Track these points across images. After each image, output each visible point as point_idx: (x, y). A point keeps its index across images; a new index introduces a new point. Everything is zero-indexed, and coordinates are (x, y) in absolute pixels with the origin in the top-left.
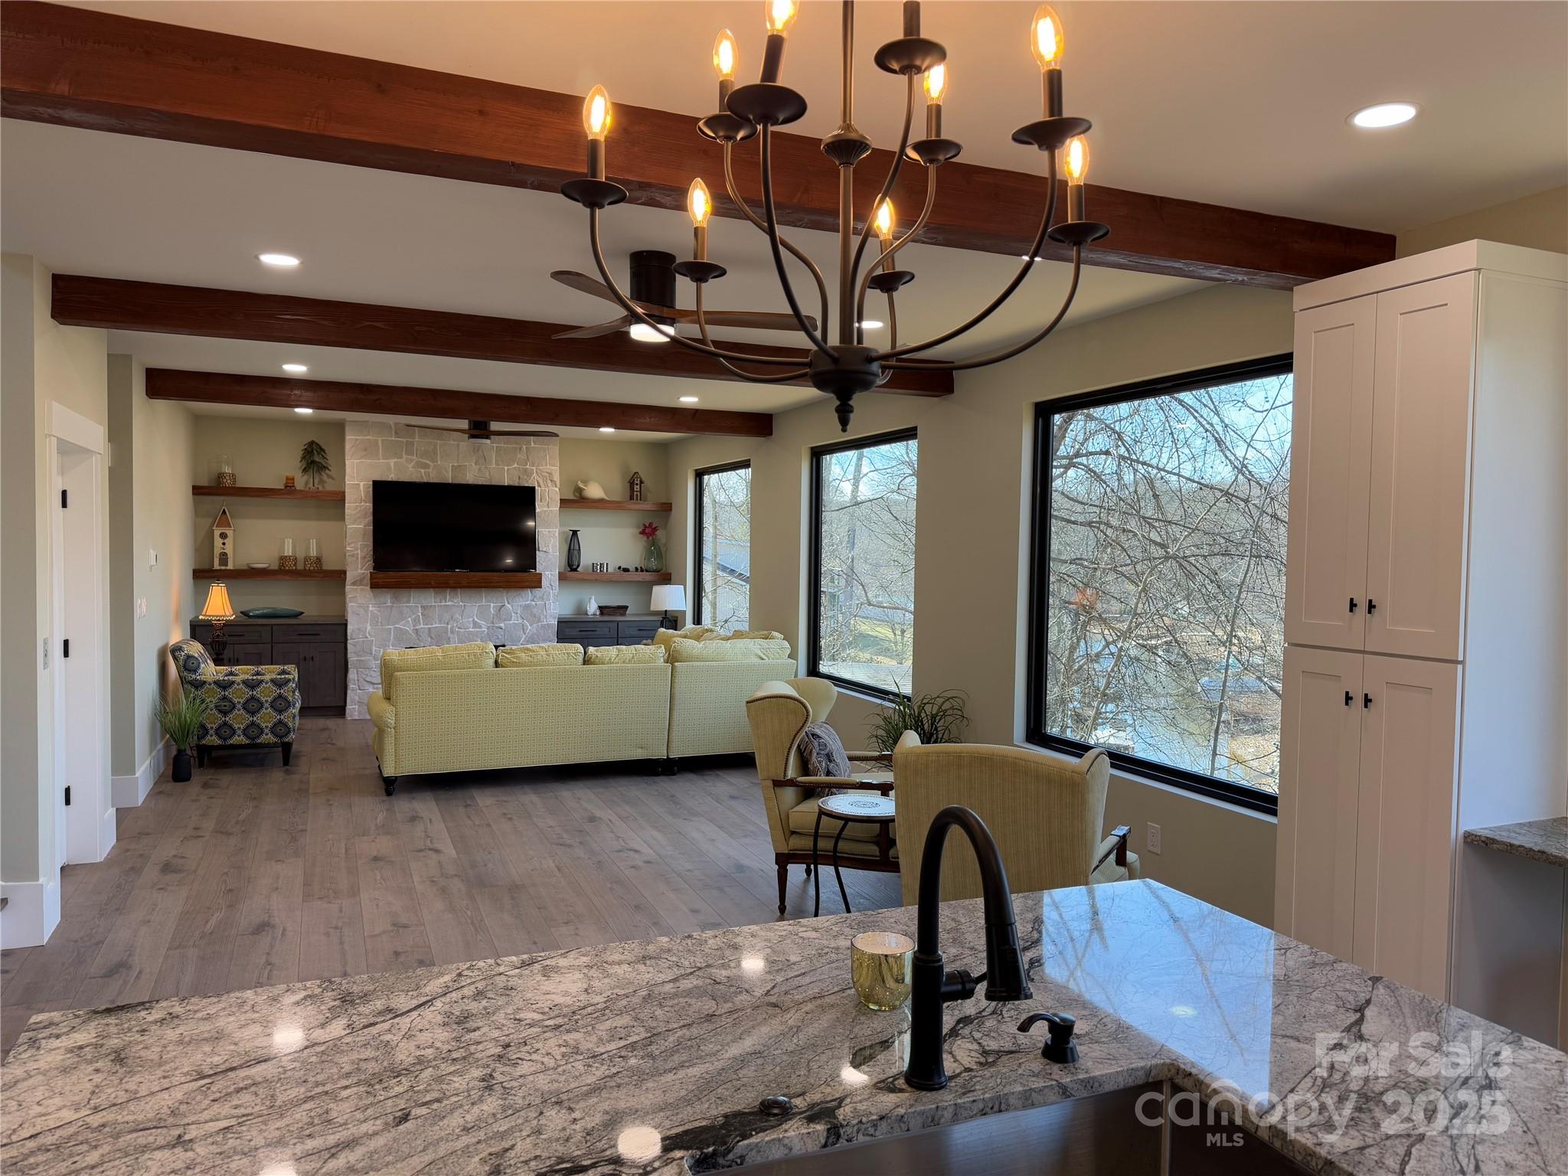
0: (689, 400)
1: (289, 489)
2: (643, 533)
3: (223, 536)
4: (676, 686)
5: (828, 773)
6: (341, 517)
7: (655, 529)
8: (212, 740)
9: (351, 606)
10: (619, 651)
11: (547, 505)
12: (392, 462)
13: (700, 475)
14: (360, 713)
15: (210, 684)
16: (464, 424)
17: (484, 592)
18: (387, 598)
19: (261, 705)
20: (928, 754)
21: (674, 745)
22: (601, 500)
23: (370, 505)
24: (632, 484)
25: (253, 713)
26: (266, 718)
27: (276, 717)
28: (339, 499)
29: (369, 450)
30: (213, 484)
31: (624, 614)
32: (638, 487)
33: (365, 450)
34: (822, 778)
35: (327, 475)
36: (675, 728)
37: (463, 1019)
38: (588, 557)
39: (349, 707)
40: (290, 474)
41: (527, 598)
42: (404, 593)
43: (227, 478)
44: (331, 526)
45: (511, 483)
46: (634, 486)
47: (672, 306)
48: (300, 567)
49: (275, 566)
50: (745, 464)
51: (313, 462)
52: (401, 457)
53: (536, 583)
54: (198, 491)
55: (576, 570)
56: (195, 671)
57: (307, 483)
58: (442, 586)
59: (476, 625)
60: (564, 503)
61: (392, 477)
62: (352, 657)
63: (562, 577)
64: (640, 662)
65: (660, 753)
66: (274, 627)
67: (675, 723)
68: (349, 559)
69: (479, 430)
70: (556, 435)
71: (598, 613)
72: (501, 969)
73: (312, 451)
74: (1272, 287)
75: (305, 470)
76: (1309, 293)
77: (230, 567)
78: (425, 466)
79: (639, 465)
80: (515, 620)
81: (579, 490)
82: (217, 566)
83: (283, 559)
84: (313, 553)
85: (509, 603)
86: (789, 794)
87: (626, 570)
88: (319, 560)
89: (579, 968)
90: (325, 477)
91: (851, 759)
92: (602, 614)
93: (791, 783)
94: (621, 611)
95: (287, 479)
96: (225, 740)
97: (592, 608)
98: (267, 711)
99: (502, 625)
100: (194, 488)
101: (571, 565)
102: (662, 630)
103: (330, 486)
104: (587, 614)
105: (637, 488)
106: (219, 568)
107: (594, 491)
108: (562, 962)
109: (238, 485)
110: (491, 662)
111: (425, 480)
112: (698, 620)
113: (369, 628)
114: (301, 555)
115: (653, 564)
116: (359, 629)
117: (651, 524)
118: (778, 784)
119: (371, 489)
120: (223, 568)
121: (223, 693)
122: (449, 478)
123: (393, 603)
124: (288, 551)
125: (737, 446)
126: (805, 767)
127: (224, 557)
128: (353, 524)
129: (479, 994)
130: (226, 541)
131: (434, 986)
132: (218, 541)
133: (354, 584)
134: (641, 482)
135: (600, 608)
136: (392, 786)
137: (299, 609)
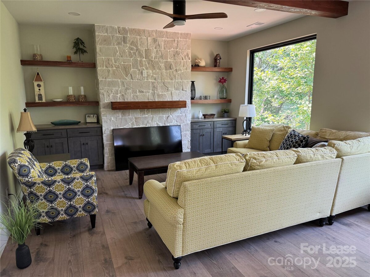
1: (68, 61)
3: (39, 86)
7: (224, 81)
9: (103, 119)
12: (117, 47)
13: (252, 53)
15: (39, 184)
18: (120, 114)
19: (76, 194)
24: (216, 59)
25: (70, 200)
26: (79, 201)
30: (31, 59)
31: (213, 118)
32: (219, 61)
35: (87, 55)
38: (198, 93)
40: (69, 55)
41: (179, 112)
43: (38, 56)
46: (216, 61)
48: (77, 100)
49: (65, 100)
51: (79, 49)
53: (184, 105)
54: (24, 63)
56: (27, 176)
57: (77, 59)
58: (143, 108)
63: (191, 102)
66: (68, 130)
68: (101, 96)
71: (203, 117)
73: (78, 43)
75: (76, 52)
77: (44, 101)
82: (37, 101)
83: (69, 96)
84: (83, 93)
85: (171, 115)
88: (85, 96)
92: (205, 118)
94: (212, 116)
95: (67, 57)
96: (53, 218)
97: (201, 116)
98: (80, 197)
100: (22, 61)
101: (192, 97)
103: (89, 59)
104: (199, 118)
106: (38, 101)
109: (44, 59)
114: (77, 94)
115: (224, 96)
117: (223, 78)
120: (40, 101)
121: (49, 189)
123: (122, 116)
124: (71, 92)
127: (40, 96)
128: (102, 79)
130: (40, 88)
132: (37, 89)
133: (104, 108)
137: (78, 120)
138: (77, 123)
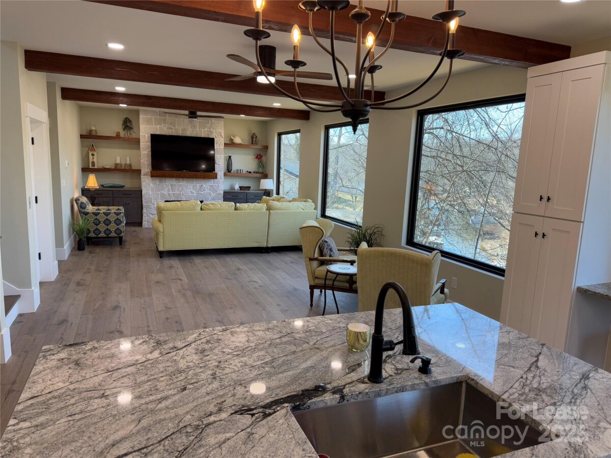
0: (277, 105)
1: (118, 136)
2: (257, 158)
3: (93, 155)
4: (271, 219)
5: (330, 256)
6: (139, 148)
7: (261, 157)
8: (92, 235)
9: (143, 184)
10: (248, 205)
11: (219, 145)
12: (158, 126)
13: (280, 135)
14: (148, 225)
15: (91, 213)
16: (187, 112)
17: (195, 180)
18: (157, 181)
19: (111, 222)
20: (371, 251)
21: (269, 242)
22: (240, 144)
23: (150, 144)
24: (252, 138)
25: (107, 225)
26: (113, 227)
27: (116, 227)
28: (137, 141)
29: (149, 122)
30: (88, 134)
31: (249, 190)
33: (148, 122)
34: (328, 258)
35: (133, 132)
36: (270, 235)
37: (203, 351)
38: (235, 167)
39: (144, 223)
40: (118, 131)
41: (211, 182)
42: (163, 179)
43: (94, 132)
44: (134, 152)
45: (205, 136)
46: (253, 139)
47: (274, 69)
48: (123, 168)
49: (113, 167)
50: (298, 131)
51: (127, 126)
52: (161, 125)
53: (215, 177)
54: (82, 137)
55: (230, 172)
56: (85, 208)
57: (125, 134)
58: (178, 177)
59: (192, 192)
60: (226, 144)
61: (158, 133)
62: (144, 204)
63: (225, 175)
64: (256, 210)
65: (264, 245)
66: (114, 191)
67: (270, 234)
68: (142, 165)
69: (193, 115)
70: (223, 117)
72: (215, 332)
73: (127, 121)
74: (519, 67)
75: (124, 129)
76: (535, 71)
77: (96, 167)
78: (171, 129)
79: (255, 130)
80: (207, 191)
81: (232, 140)
82: (91, 167)
83: (116, 165)
84: (128, 162)
85: (204, 184)
86: (315, 263)
87: (250, 172)
88: (130, 165)
89: (244, 332)
90: (132, 132)
91: (339, 250)
92: (240, 189)
93: (316, 259)
95: (117, 132)
96: (97, 235)
97: (237, 187)
98: (113, 224)
99: (202, 193)
100: (81, 135)
101: (229, 169)
102: (264, 197)
103: (134, 136)
104: (234, 189)
105: (254, 139)
107: (238, 140)
108: (238, 330)
109: (98, 135)
110: (199, 208)
111: (171, 134)
112: (278, 193)
113: (150, 192)
114: (123, 163)
115: (261, 170)
116: (147, 193)
117: (260, 154)
118: (311, 259)
119: (150, 137)
120: (93, 168)
121: (96, 217)
122: (180, 133)
123: (159, 183)
124: (118, 162)
125: (295, 124)
126: (321, 253)
127: (93, 163)
128: (143, 151)
129: (208, 342)
130: (94, 157)
131: (191, 338)
132: (91, 157)
133: (144, 175)
134: (256, 137)
135: (240, 187)
136: (162, 254)
137: (123, 184)
138: (123, 187)
